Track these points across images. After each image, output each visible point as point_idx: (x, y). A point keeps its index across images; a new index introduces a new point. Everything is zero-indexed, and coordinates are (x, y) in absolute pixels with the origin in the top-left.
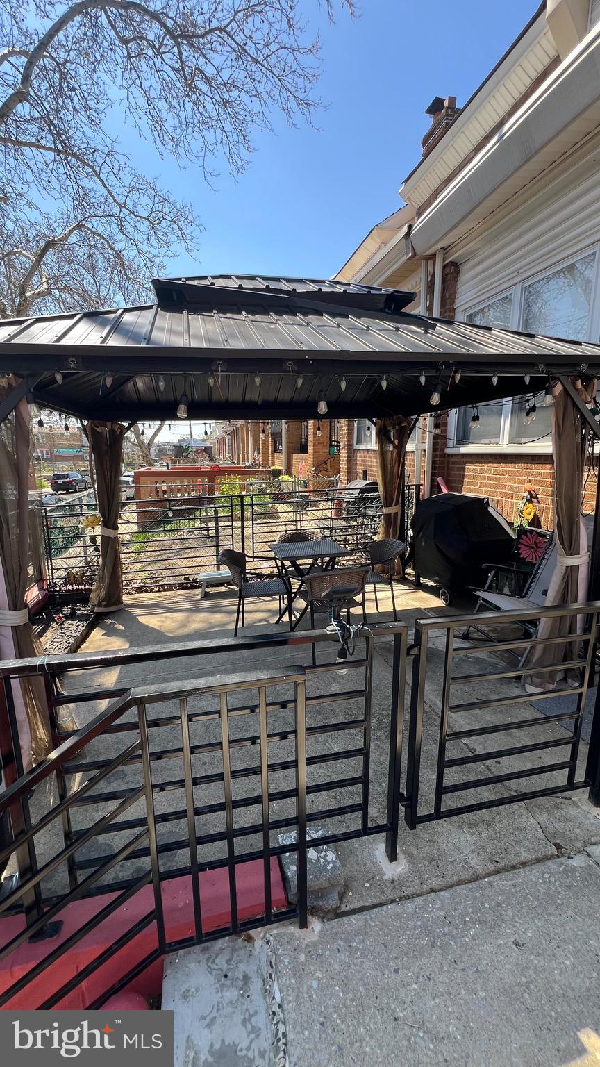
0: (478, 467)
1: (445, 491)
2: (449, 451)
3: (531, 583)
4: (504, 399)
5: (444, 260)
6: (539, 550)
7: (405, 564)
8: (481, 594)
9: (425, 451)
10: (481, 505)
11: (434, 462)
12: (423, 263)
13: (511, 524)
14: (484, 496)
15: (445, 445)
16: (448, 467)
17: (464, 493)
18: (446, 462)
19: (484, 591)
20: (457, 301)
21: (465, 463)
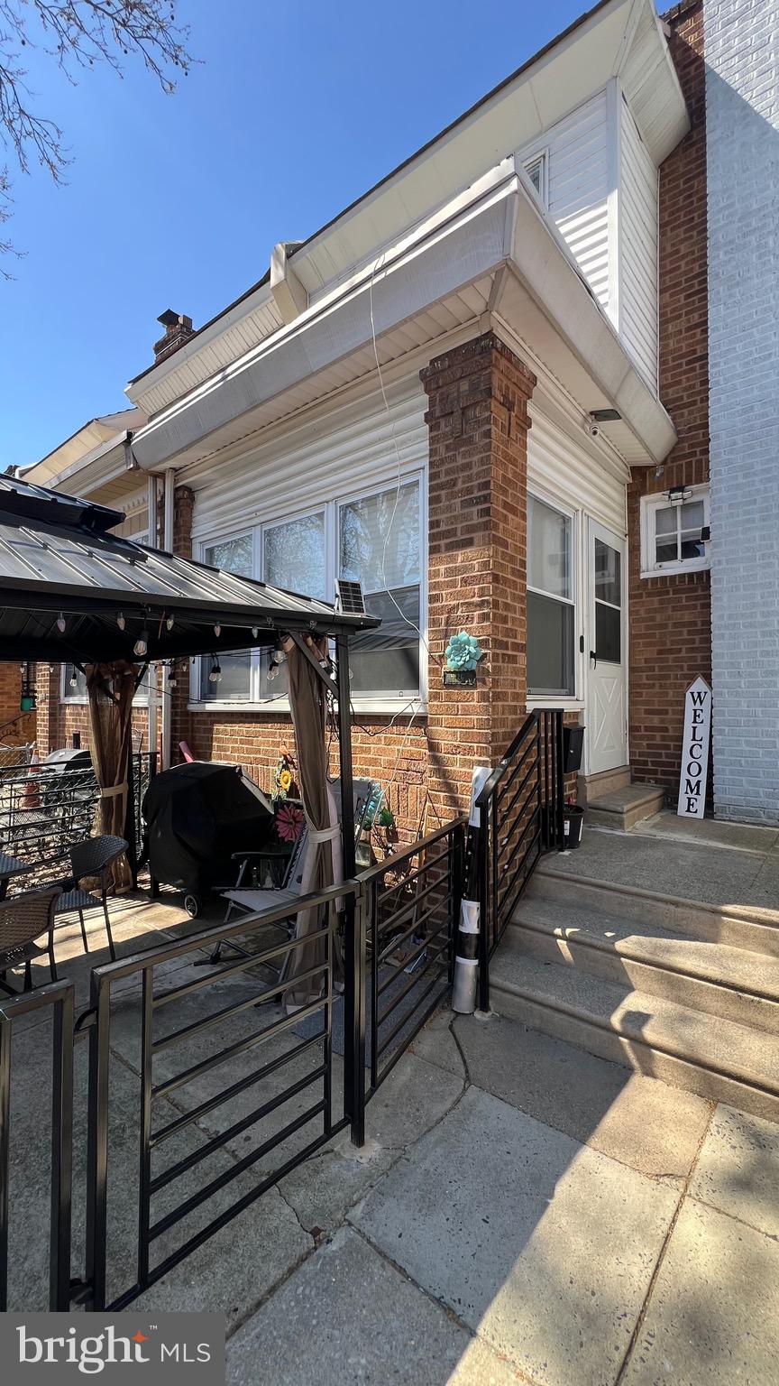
0: (229, 727)
1: (190, 760)
2: (192, 708)
3: (290, 868)
4: (252, 649)
5: (176, 481)
6: (298, 825)
7: (136, 867)
8: (231, 895)
9: (161, 707)
10: (232, 775)
11: (173, 722)
12: (150, 480)
13: (267, 796)
14: (237, 764)
15: (187, 700)
16: (193, 728)
17: (214, 762)
18: (190, 722)
19: (234, 890)
20: (194, 530)
21: (213, 723)
